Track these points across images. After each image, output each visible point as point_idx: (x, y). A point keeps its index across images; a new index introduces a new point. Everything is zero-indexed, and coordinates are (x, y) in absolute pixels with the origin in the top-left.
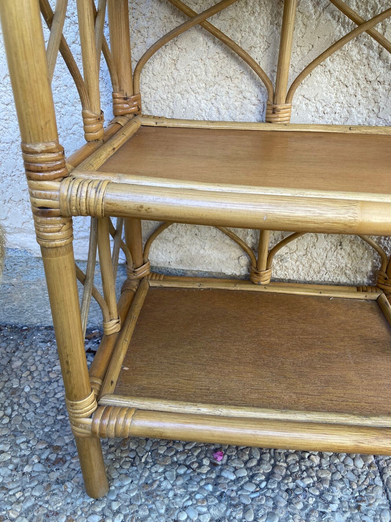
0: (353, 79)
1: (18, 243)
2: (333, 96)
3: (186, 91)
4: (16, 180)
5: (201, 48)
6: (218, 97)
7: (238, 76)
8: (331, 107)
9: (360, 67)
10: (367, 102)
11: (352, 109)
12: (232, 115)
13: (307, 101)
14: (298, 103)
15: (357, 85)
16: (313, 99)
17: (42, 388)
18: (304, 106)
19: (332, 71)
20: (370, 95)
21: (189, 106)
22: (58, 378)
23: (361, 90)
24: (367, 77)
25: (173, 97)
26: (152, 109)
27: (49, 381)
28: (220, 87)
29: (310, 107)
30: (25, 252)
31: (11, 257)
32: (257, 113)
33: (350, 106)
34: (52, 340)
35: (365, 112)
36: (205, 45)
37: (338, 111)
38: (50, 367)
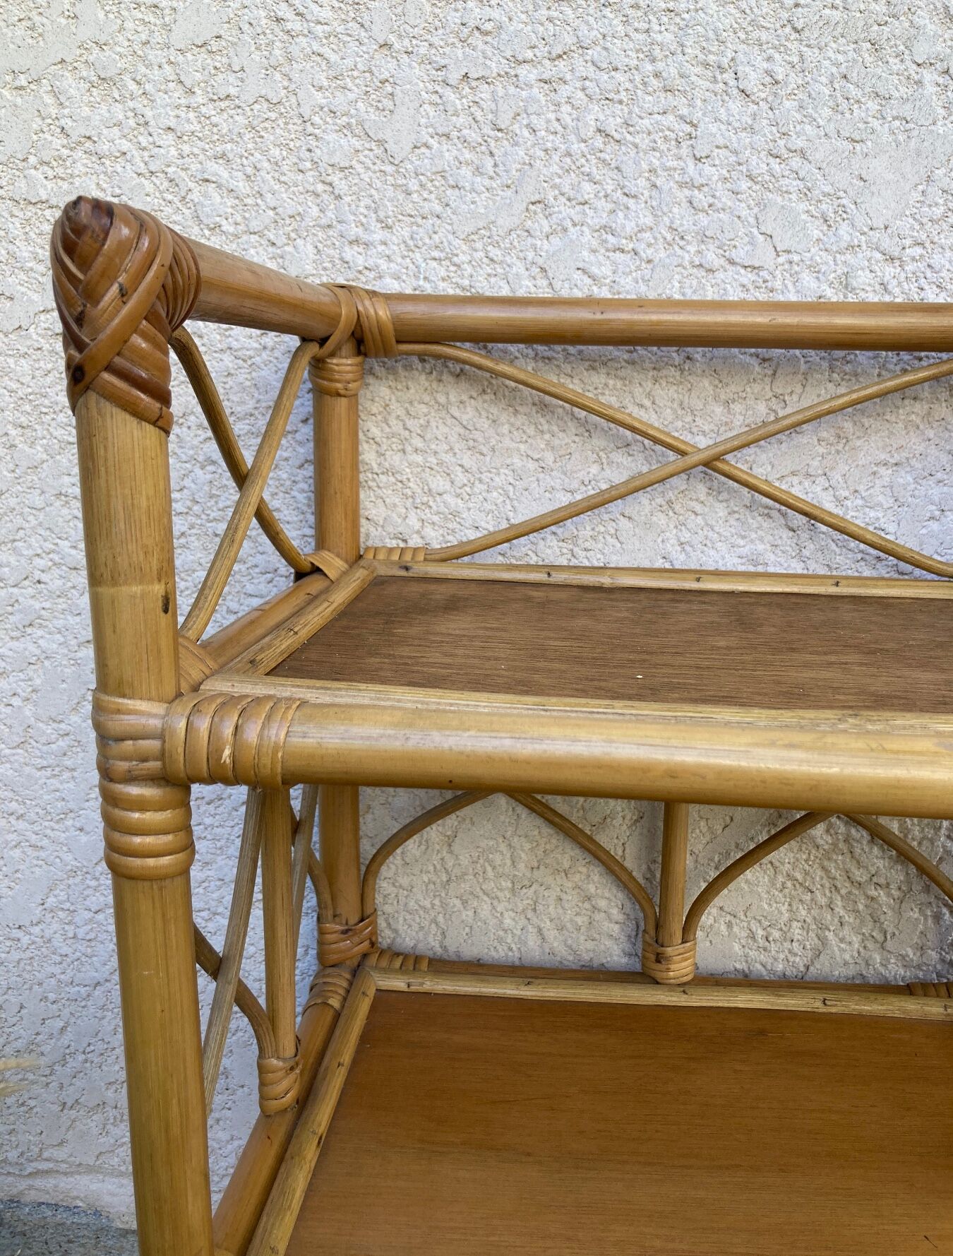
0: (822, 878)
1: (82, 1195)
2: (784, 908)
3: (472, 893)
4: (96, 1060)
5: (502, 818)
6: (540, 908)
7: (580, 869)
8: (781, 929)
9: (835, 857)
10: (858, 921)
11: (827, 933)
12: (569, 942)
13: (728, 918)
14: (711, 921)
15: (833, 889)
16: (742, 913)
18: (723, 928)
19: (777, 864)
20: (861, 907)
21: (479, 924)
23: (842, 897)
24: (851, 875)
25: (444, 905)
26: (400, 927)
28: (543, 888)
29: (736, 929)
30: (95, 1214)
31: (63, 1224)
32: (623, 938)
33: (823, 927)
35: (856, 940)
36: (510, 813)
37: (796, 937)
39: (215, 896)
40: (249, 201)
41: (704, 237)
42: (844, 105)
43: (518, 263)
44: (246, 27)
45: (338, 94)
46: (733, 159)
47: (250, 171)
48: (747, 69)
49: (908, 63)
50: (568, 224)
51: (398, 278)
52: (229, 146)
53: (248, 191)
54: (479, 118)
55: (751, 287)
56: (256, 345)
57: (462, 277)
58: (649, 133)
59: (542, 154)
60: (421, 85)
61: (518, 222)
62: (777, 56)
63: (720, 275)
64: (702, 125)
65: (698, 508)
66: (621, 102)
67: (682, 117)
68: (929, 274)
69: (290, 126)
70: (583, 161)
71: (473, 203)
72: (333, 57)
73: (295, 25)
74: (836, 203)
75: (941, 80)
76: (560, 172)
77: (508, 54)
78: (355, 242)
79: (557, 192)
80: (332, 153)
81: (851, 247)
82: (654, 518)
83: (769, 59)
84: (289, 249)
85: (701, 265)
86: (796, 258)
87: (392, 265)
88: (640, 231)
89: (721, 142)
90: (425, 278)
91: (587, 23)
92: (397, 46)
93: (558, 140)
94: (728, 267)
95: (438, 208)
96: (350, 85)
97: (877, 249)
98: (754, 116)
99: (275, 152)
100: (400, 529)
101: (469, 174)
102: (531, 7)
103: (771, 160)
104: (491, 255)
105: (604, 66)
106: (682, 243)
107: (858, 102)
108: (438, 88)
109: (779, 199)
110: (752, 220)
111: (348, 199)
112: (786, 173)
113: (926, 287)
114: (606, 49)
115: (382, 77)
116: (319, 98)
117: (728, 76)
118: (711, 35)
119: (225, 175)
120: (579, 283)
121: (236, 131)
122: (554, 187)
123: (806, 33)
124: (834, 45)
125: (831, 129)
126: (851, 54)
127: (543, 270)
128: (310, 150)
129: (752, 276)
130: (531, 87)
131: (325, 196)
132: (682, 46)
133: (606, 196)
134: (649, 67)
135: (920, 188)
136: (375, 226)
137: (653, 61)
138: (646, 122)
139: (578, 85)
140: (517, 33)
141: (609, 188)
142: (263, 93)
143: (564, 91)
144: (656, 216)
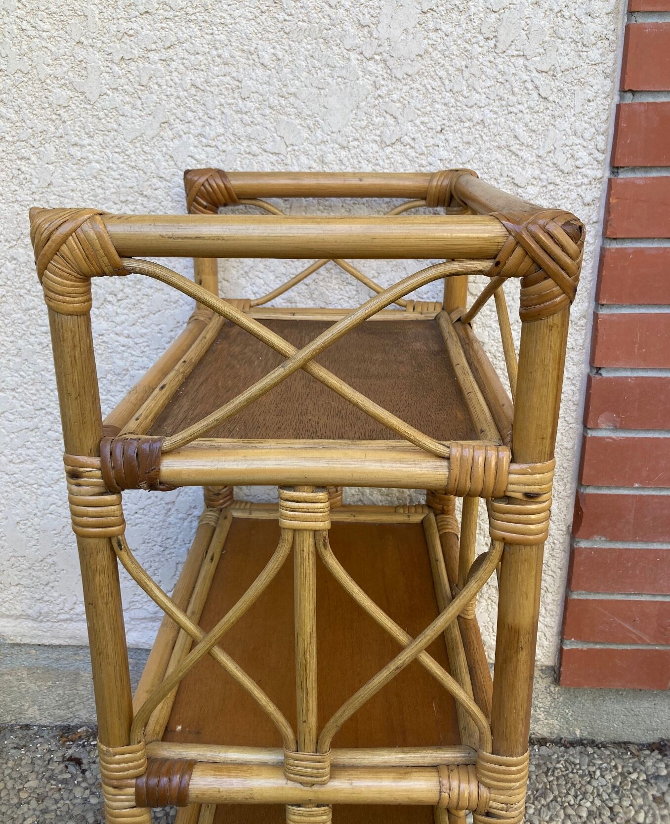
17: (9, 812)
22: (30, 798)
27: (18, 803)
34: (27, 744)
38: (21, 784)
39: (40, 476)
40: (18, 124)
41: (250, 139)
42: (313, 71)
43: (159, 153)
44: (7, 34)
45: (58, 68)
46: (261, 98)
47: (16, 108)
48: (264, 53)
49: (343, 49)
50: (181, 133)
51: (99, 163)
52: (4, 96)
53: (17, 119)
54: (132, 80)
55: (276, 163)
56: (31, 199)
57: (131, 161)
58: (218, 86)
59: (165, 97)
60: (100, 63)
61: (156, 133)
62: (278, 46)
63: (260, 158)
64: (243, 81)
65: (261, 275)
66: (202, 70)
67: (233, 78)
68: (362, 155)
69: (35, 85)
70: (186, 100)
71: (133, 123)
72: (53, 49)
73: (32, 32)
74: (314, 119)
75: (359, 58)
76: (175, 106)
77: (143, 46)
78: (75, 145)
79: (174, 117)
80: (58, 99)
81: (323, 142)
82: (240, 281)
83: (274, 48)
84: (42, 149)
85: (250, 153)
86: (296, 148)
87: (95, 156)
88: (218, 136)
89: (254, 90)
90: (113, 163)
91: (181, 30)
92: (85, 43)
93: (173, 90)
94: (264, 153)
95: (116, 127)
96: (64, 63)
97: (336, 143)
98: (269, 76)
99: (29, 98)
100: (113, 289)
101: (130, 109)
102: (152, 22)
103: (280, 99)
104: (145, 150)
105: (192, 52)
106: (240, 142)
107: (320, 69)
108: (109, 64)
109: (286, 118)
110: (273, 129)
111: (69, 123)
112: (288, 105)
113: (362, 161)
114: (192, 43)
115: (79, 59)
116: (48, 70)
117: (255, 57)
118: (244, 36)
119: (4, 111)
120: (190, 163)
121: (7, 88)
122: (173, 114)
123: (291, 35)
124: (305, 41)
125: (308, 82)
126: (314, 45)
127: (171, 157)
128: (46, 97)
129: (275, 158)
130: (156, 63)
131: (57, 121)
132: (230, 41)
133: (200, 118)
134: (214, 52)
135: (354, 112)
136: (84, 136)
137: (217, 49)
138: (216, 80)
139: (180, 62)
140: (147, 36)
141: (201, 115)
142: (19, 68)
143: (174, 65)
144: (225, 128)
